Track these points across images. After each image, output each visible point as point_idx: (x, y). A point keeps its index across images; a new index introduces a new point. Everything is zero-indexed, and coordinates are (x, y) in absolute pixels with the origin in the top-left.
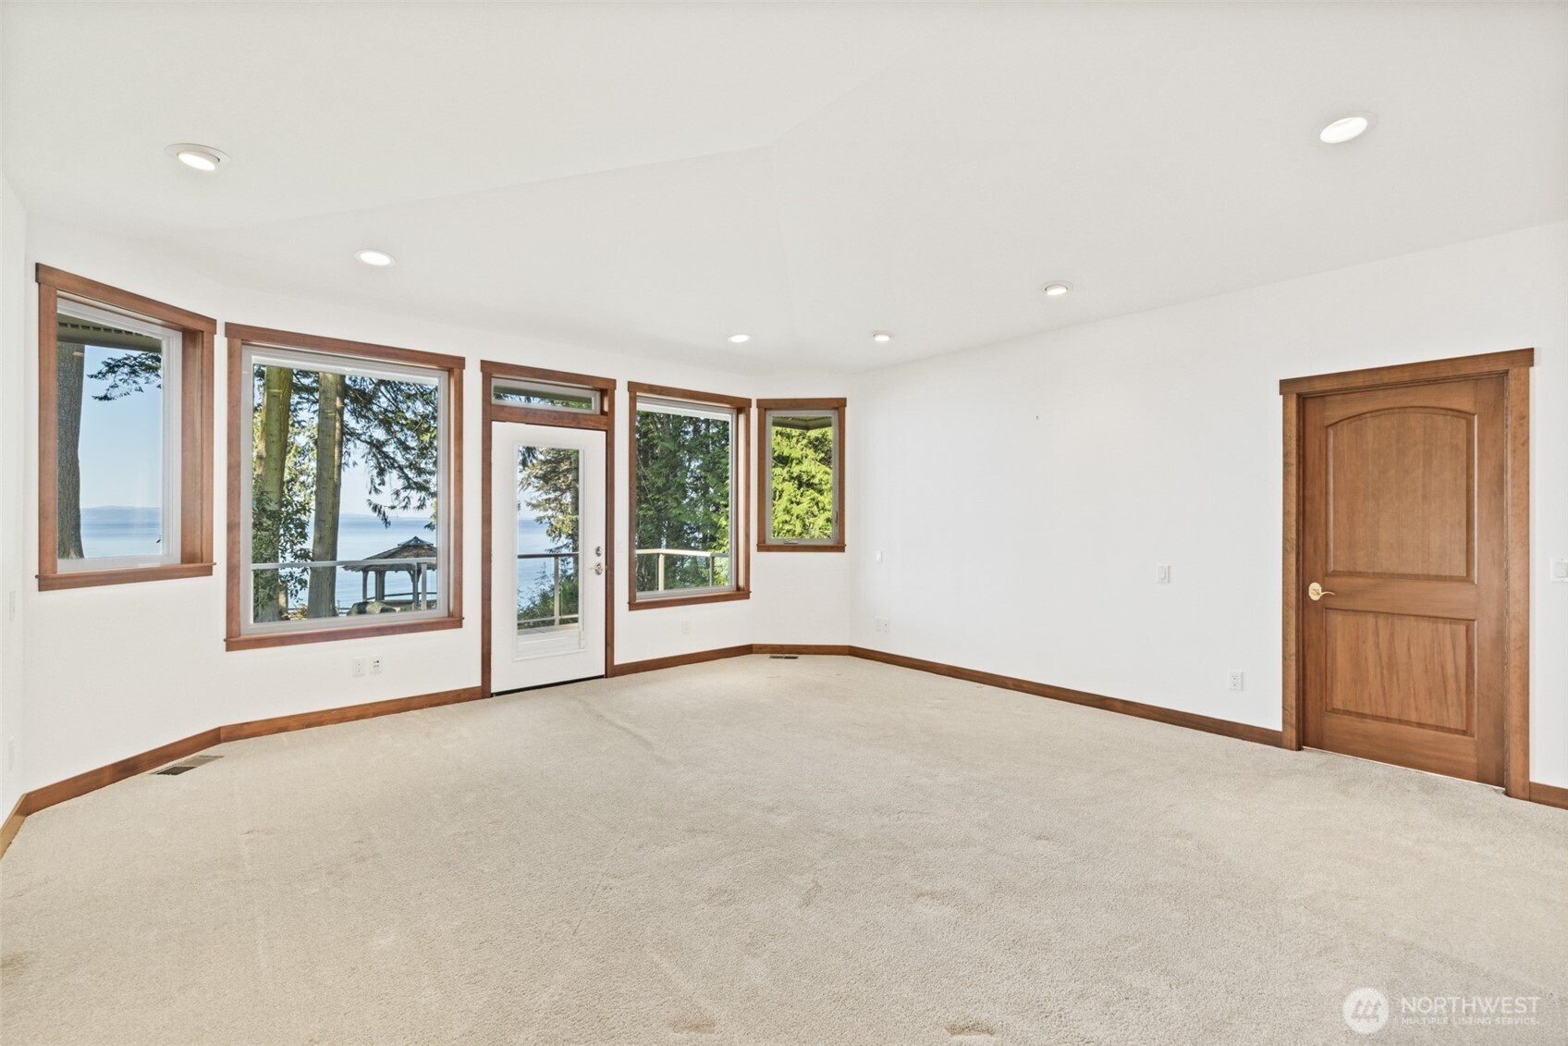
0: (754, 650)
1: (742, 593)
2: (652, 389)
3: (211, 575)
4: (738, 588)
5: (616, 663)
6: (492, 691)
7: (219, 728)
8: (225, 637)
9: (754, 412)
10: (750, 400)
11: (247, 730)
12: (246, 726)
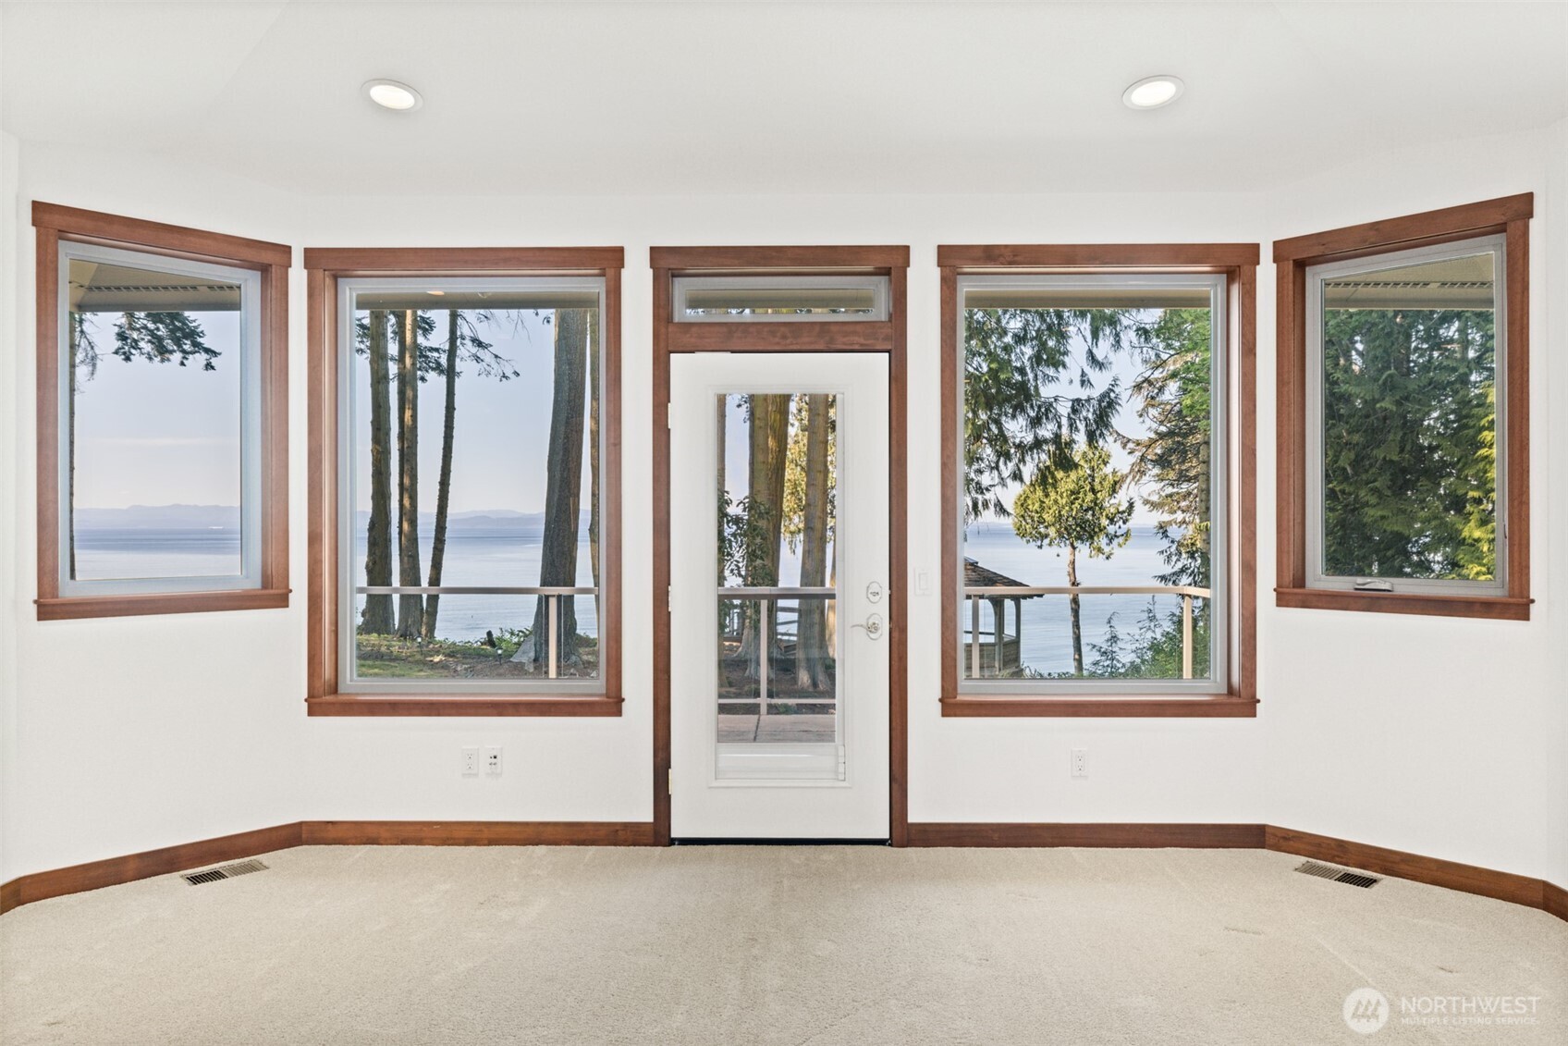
0: (1270, 840)
1: (1240, 701)
2: (991, 254)
3: (287, 606)
4: (1231, 691)
5: (912, 818)
6: (673, 835)
7: (301, 824)
8: (306, 696)
9: (1266, 274)
10: (1256, 247)
11: (332, 833)
12: (330, 826)
